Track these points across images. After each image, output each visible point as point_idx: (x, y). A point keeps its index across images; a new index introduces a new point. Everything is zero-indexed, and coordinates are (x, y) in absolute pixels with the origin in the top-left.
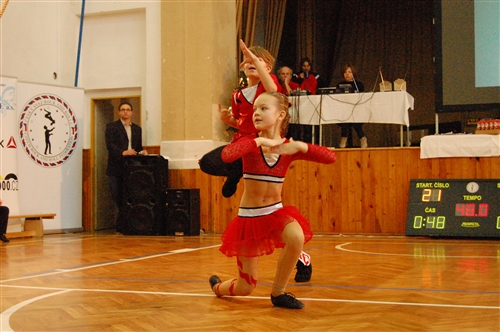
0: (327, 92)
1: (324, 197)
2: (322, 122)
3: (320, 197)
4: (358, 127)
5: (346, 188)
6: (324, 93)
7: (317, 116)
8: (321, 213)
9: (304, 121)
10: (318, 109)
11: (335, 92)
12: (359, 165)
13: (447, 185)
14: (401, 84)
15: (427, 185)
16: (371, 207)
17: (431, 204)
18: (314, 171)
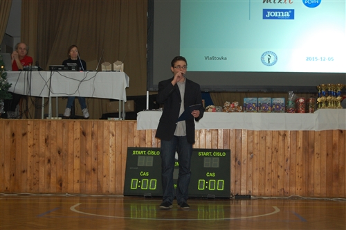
0: (56, 69)
1: (53, 161)
2: (51, 95)
3: (49, 161)
4: (83, 101)
5: (73, 154)
6: (54, 70)
7: (46, 90)
8: (49, 175)
9: (34, 93)
10: (48, 84)
11: (63, 70)
12: (84, 133)
13: (158, 153)
14: (119, 66)
15: (142, 152)
16: (94, 170)
17: (145, 169)
18: (44, 138)
